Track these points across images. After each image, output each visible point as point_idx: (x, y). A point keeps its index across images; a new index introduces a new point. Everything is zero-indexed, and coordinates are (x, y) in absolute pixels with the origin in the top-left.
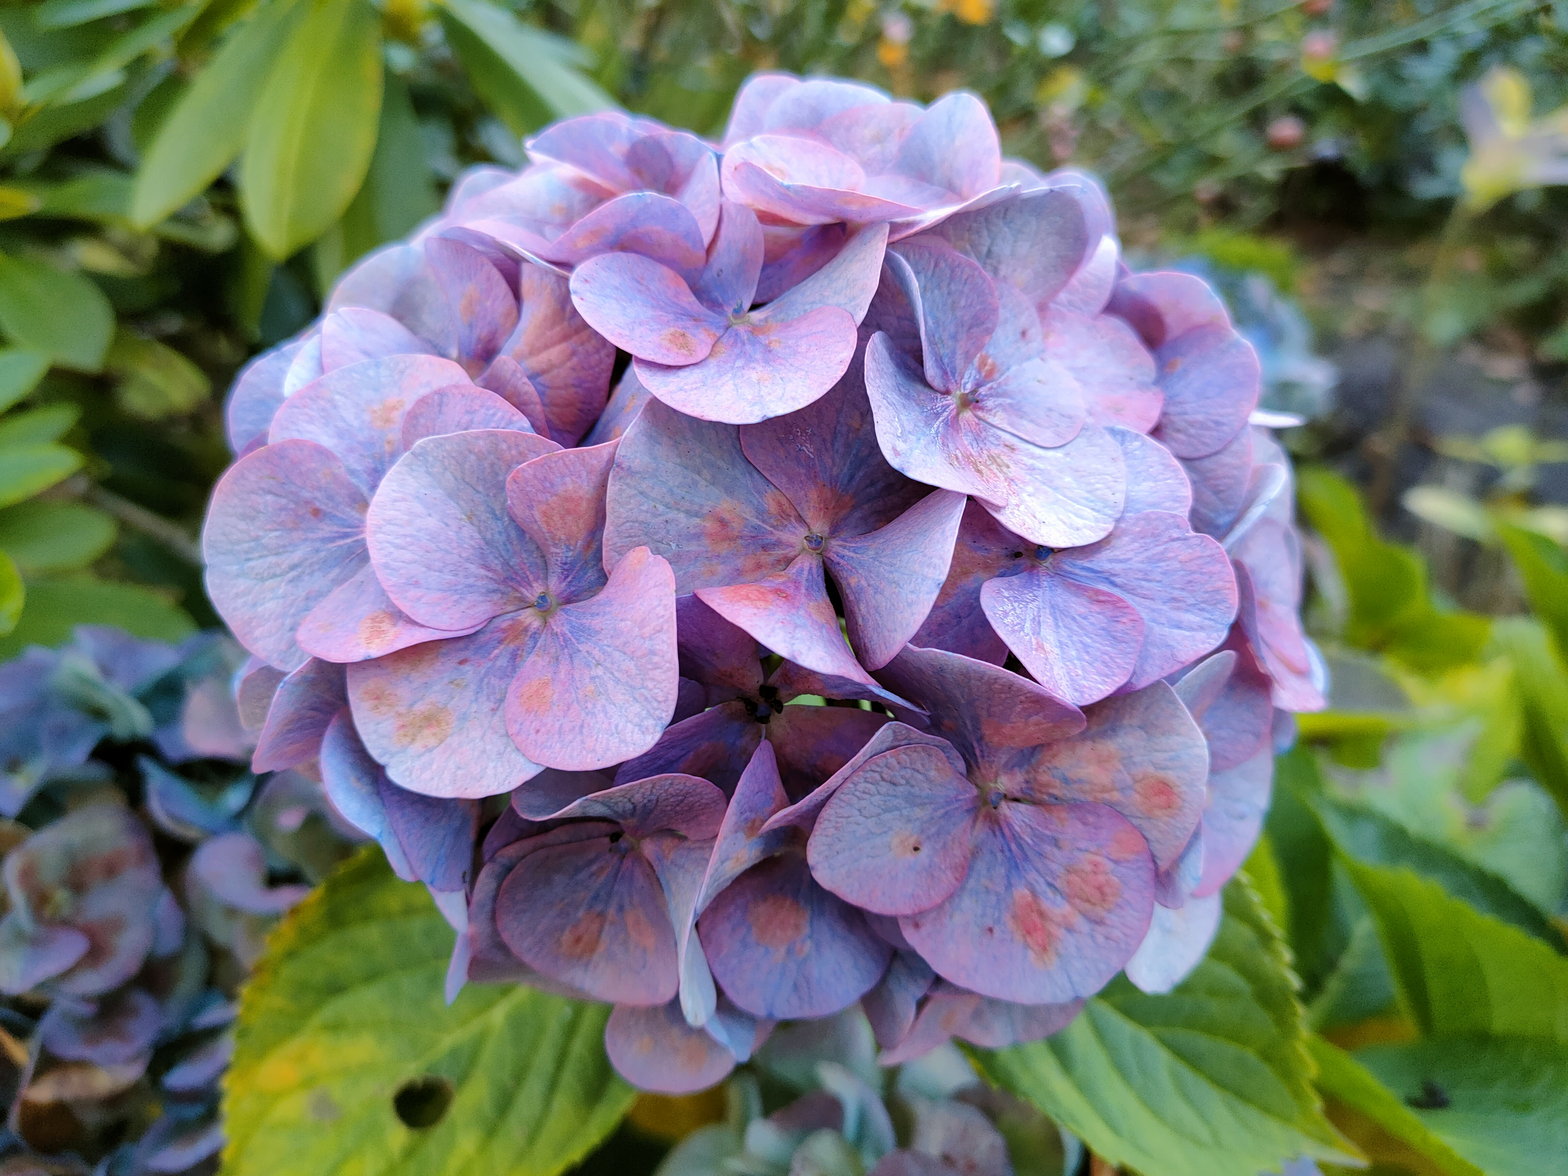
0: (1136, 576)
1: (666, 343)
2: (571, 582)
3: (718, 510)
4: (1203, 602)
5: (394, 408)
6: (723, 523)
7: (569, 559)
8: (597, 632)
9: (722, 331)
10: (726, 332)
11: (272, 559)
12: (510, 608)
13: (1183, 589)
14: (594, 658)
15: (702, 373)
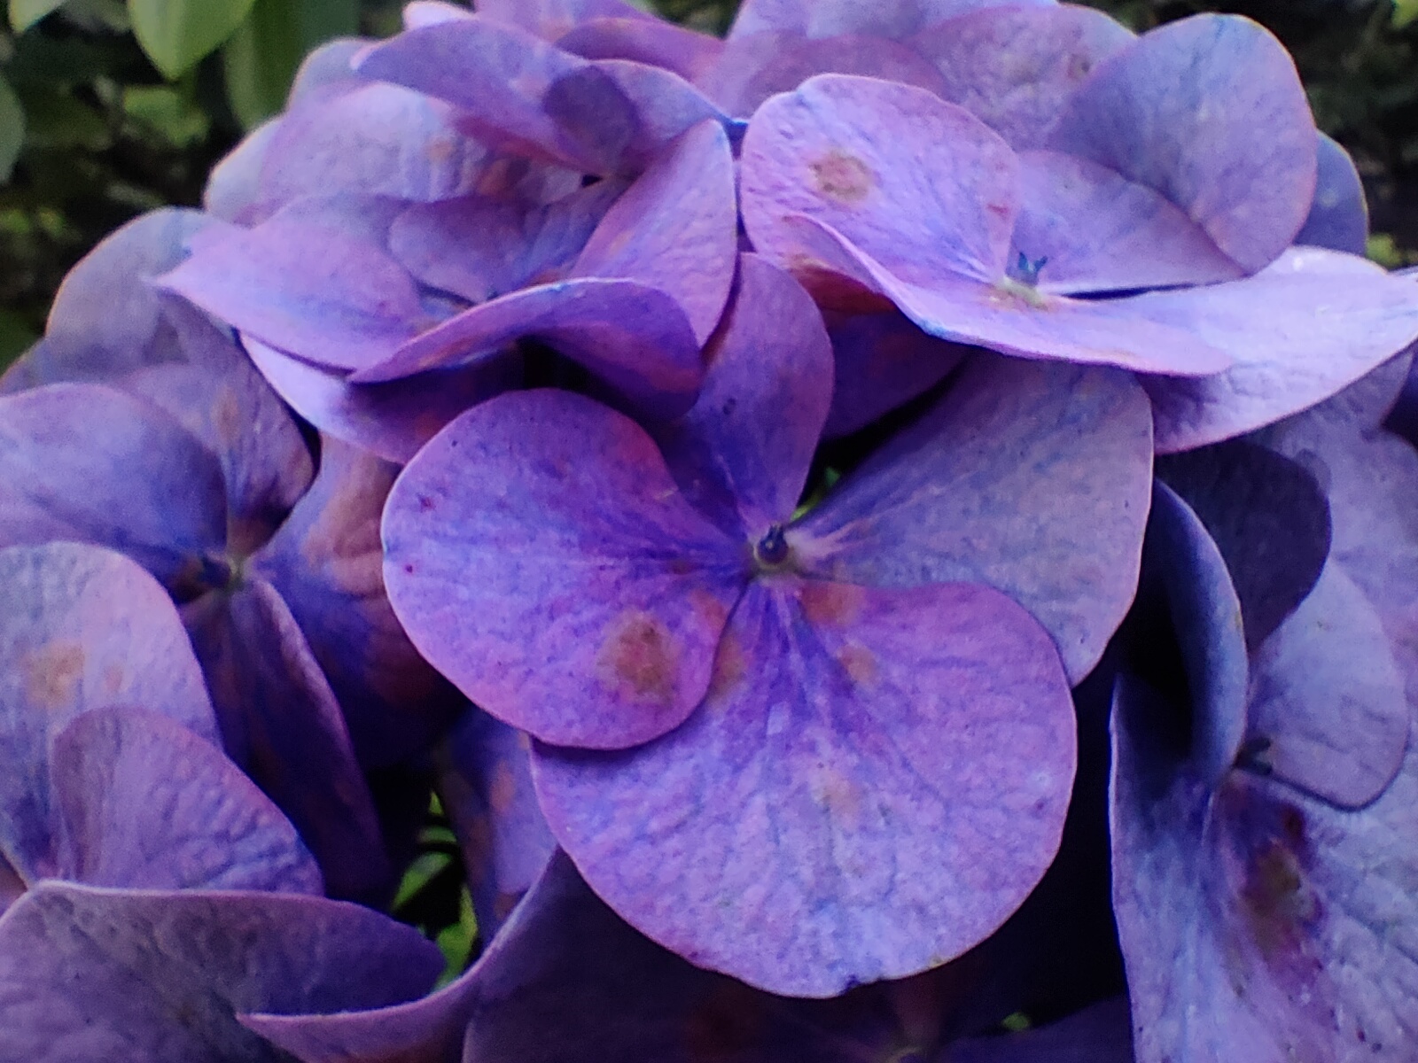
1: (608, 672)
10: (742, 596)
15: (691, 756)
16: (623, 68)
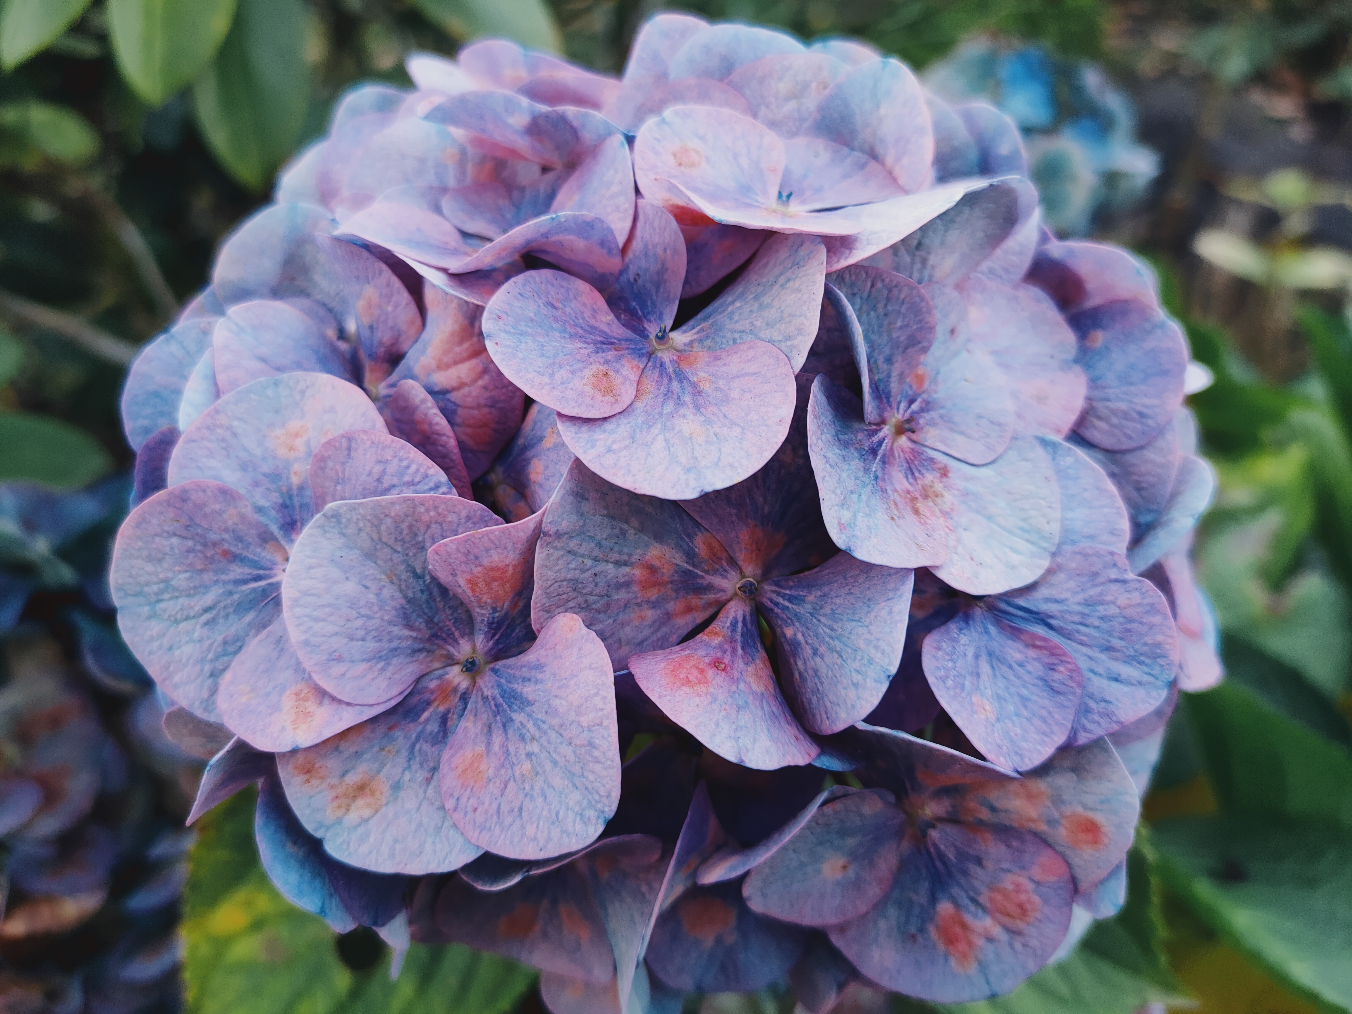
0: (1072, 619)
1: (588, 388)
2: (498, 639)
3: (647, 557)
4: (1142, 654)
5: (297, 435)
6: (652, 569)
7: (496, 619)
8: (530, 703)
9: (645, 359)
10: (649, 360)
11: (183, 601)
12: (436, 665)
13: (1121, 639)
14: (529, 731)
15: (629, 423)
16: (570, 110)
